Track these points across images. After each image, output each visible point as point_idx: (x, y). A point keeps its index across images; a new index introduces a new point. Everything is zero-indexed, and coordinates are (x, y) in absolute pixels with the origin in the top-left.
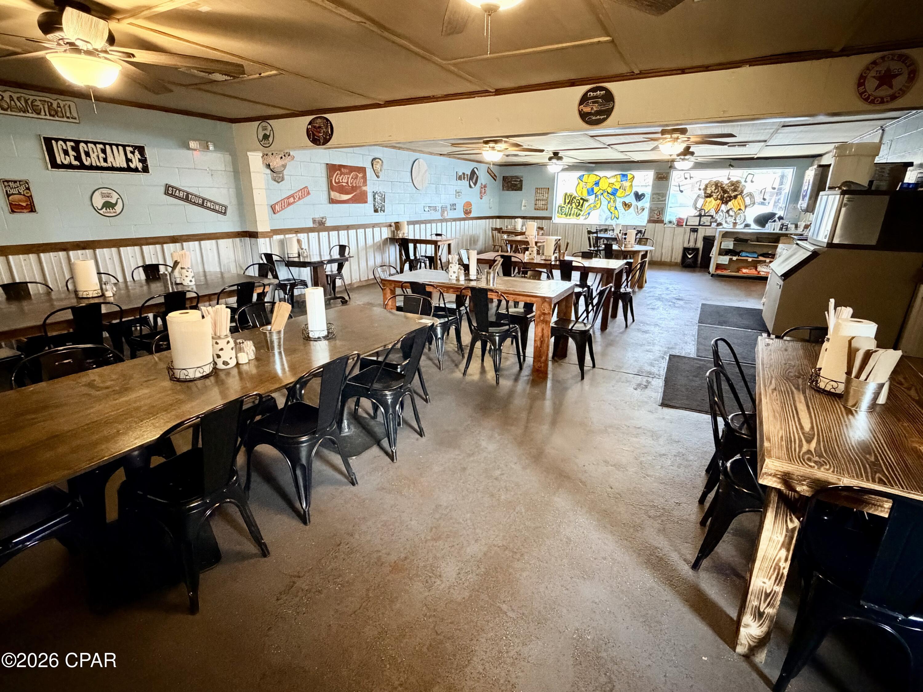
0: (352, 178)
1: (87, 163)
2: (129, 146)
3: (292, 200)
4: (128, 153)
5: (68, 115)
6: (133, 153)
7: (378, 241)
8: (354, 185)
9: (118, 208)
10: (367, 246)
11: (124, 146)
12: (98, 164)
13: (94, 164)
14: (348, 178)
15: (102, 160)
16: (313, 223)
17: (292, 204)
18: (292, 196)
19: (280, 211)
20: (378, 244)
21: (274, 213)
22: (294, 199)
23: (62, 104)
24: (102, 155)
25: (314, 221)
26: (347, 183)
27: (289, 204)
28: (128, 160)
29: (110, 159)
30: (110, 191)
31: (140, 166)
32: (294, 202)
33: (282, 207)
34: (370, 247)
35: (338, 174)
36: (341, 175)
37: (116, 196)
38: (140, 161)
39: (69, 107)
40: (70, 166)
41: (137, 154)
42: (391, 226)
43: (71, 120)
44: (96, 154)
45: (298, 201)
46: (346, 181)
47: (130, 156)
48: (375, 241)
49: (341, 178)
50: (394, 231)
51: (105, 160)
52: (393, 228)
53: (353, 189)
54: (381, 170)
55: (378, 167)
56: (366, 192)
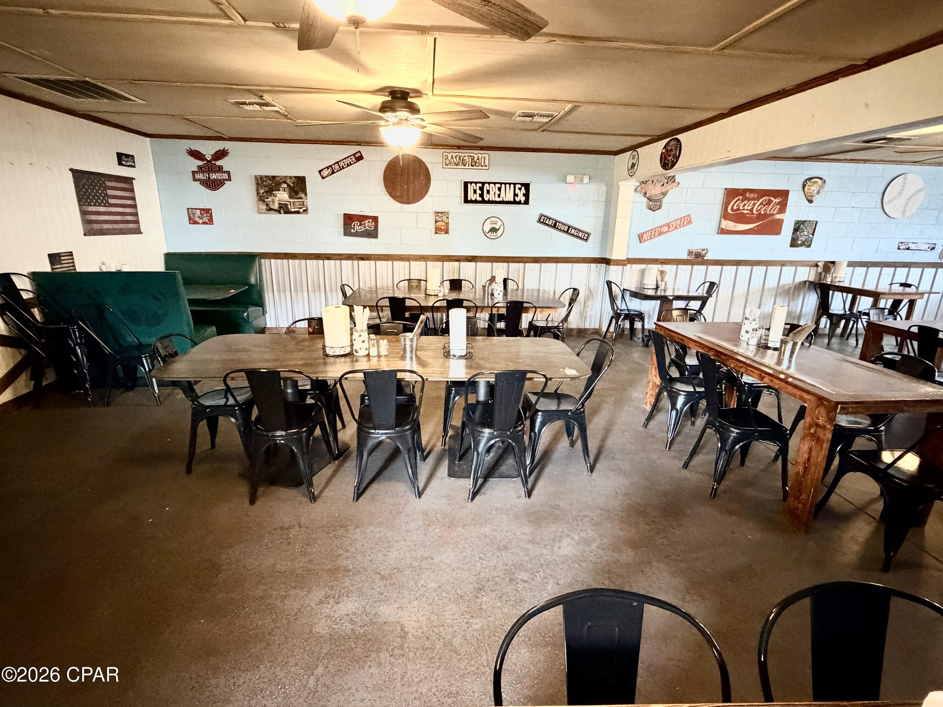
0: (761, 204)
1: (486, 199)
2: (518, 184)
3: (666, 229)
4: (517, 189)
5: (482, 164)
6: (520, 189)
7: (786, 283)
8: (762, 212)
9: (499, 233)
10: (766, 287)
11: (515, 184)
12: (494, 200)
13: (491, 200)
14: (754, 204)
15: (497, 195)
16: (688, 255)
17: (664, 233)
18: (668, 225)
19: (648, 240)
20: (787, 287)
21: (640, 242)
22: (669, 228)
23: (480, 156)
24: (498, 192)
25: (690, 253)
26: (751, 210)
27: (661, 233)
28: (515, 195)
29: (503, 195)
30: (497, 219)
31: (523, 199)
32: (668, 231)
33: (651, 236)
34: (770, 290)
35: (738, 200)
36: (743, 201)
37: (500, 223)
38: (524, 195)
39: (485, 158)
40: (476, 202)
41: (523, 190)
42: (817, 266)
43: (484, 168)
44: (494, 191)
45: (672, 230)
46: (749, 208)
47: (517, 191)
48: (781, 283)
49: (742, 205)
50: (821, 274)
51: (499, 196)
52: (820, 270)
53: (760, 217)
54: (818, 193)
55: (815, 188)
56: (781, 221)
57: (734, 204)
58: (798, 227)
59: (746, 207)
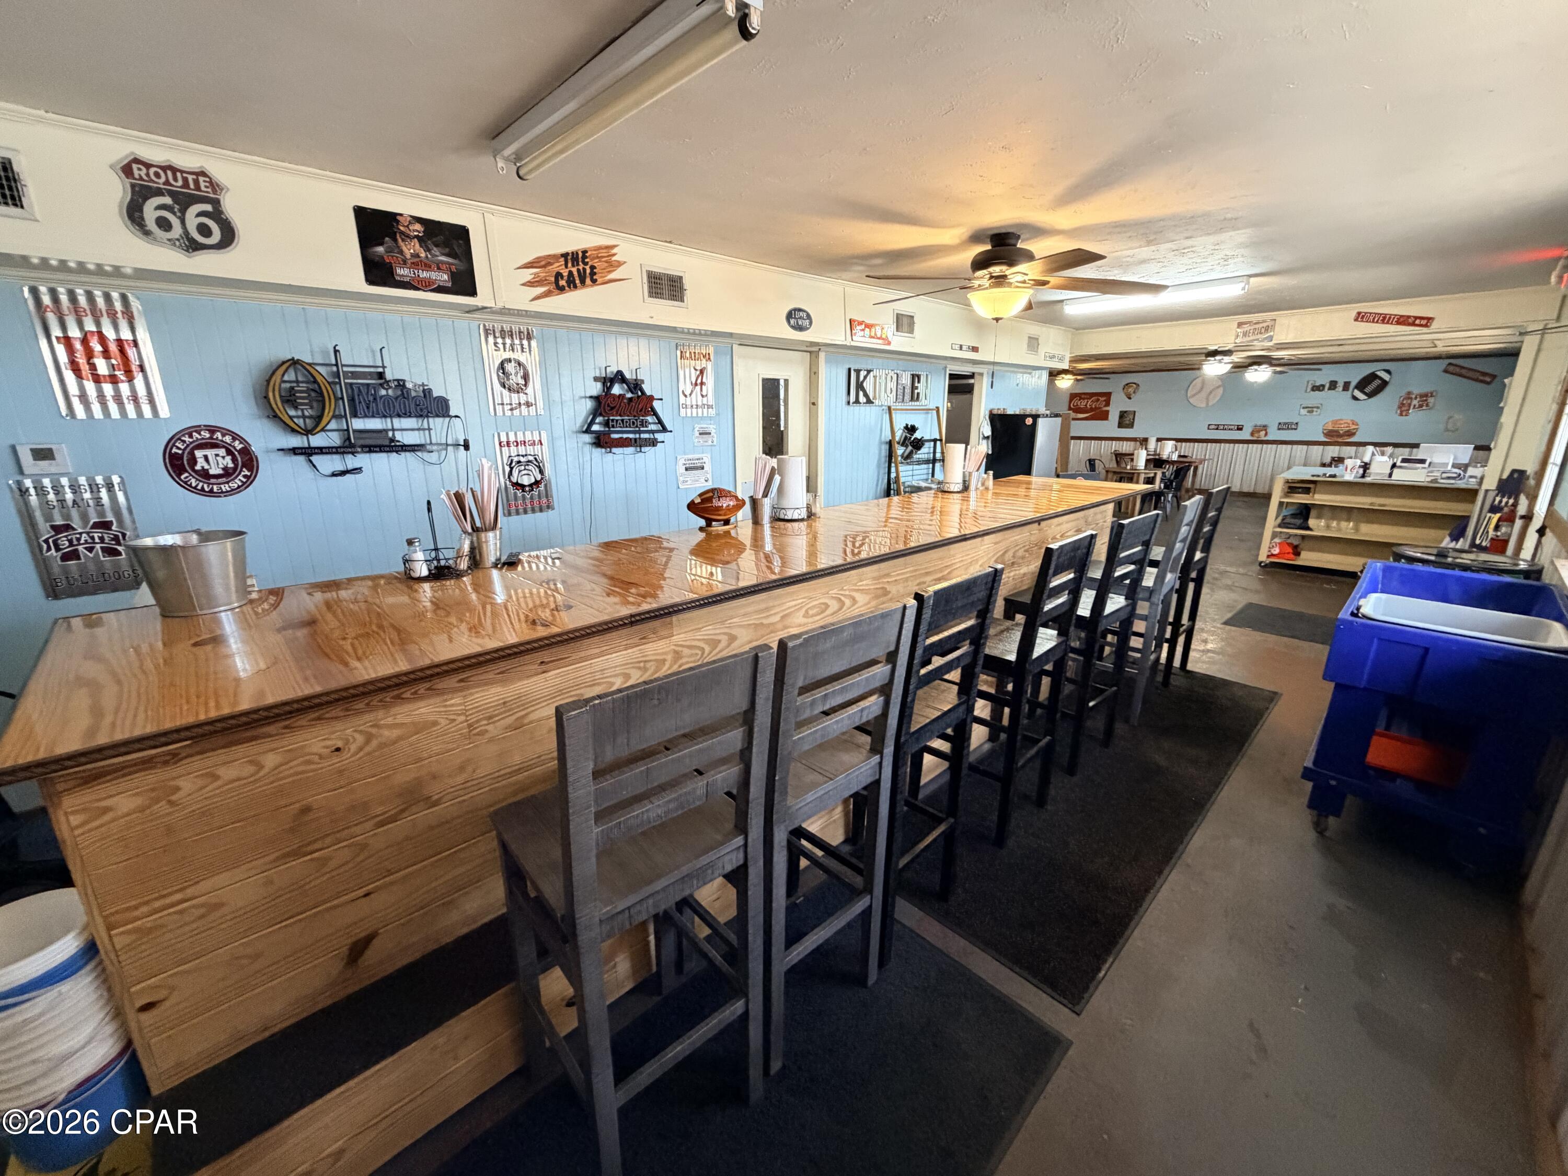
0: (1092, 401)
8: (1094, 407)
14: (1088, 402)
26: (1087, 405)
36: (1081, 400)
53: (1092, 410)
54: (1134, 392)
55: (1131, 390)
56: (1108, 412)
57: (1076, 402)
58: (1123, 415)
59: (1082, 404)
